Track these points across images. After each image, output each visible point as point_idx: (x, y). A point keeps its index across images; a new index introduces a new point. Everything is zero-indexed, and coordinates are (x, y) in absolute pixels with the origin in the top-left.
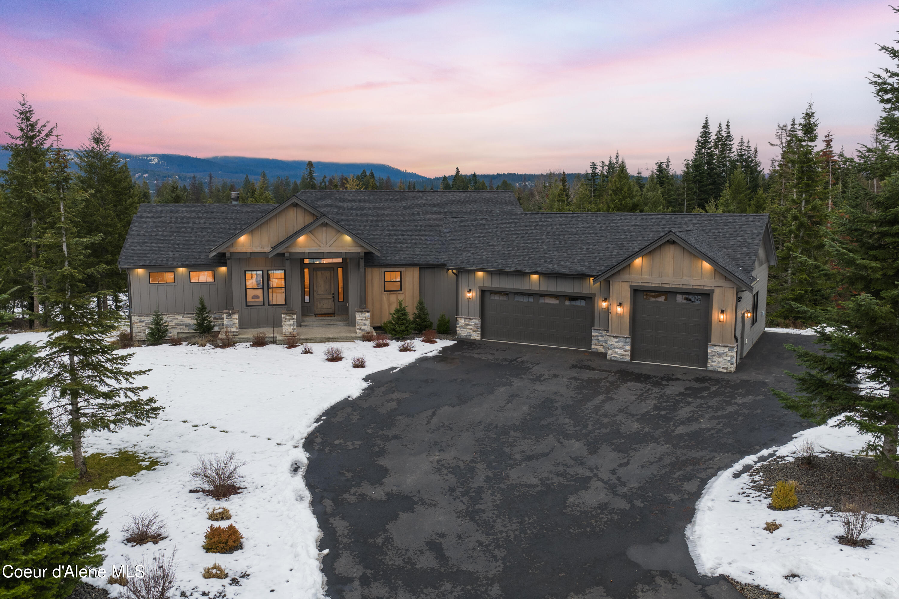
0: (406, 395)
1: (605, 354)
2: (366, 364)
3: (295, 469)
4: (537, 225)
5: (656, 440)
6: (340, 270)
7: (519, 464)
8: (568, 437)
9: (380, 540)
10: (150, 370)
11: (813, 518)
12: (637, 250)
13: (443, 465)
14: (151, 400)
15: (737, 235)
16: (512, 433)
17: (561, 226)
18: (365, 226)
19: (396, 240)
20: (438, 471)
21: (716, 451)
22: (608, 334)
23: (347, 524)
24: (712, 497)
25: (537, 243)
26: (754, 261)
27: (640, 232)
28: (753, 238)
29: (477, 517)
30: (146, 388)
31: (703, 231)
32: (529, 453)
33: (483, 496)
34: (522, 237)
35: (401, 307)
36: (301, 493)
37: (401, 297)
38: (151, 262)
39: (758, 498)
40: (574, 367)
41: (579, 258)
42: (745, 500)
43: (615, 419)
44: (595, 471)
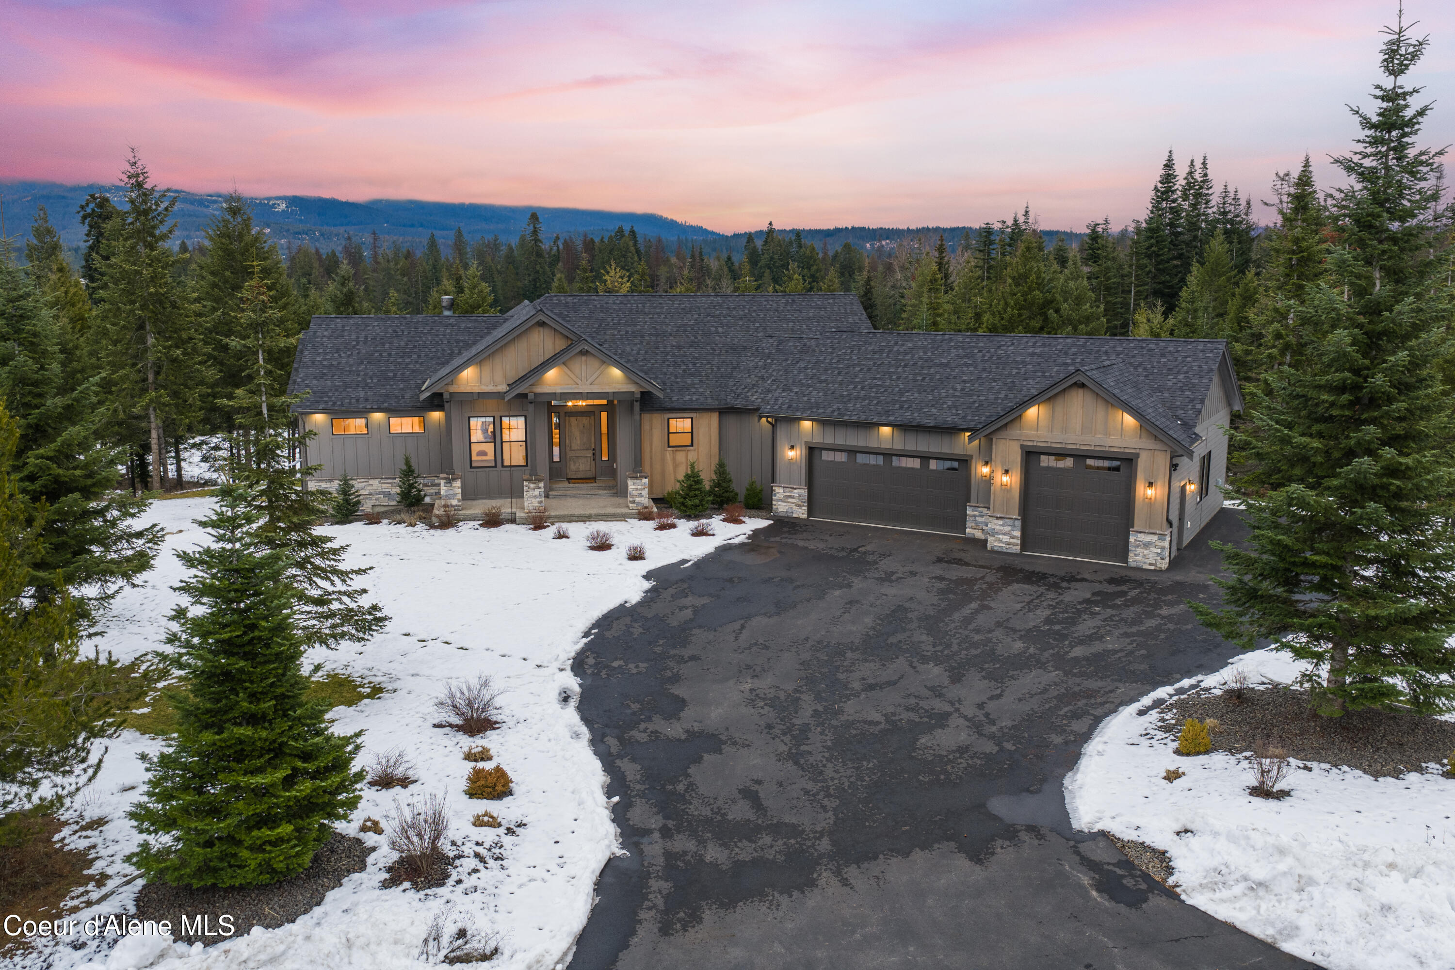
0: (705, 600)
1: (986, 541)
2: (646, 555)
3: (565, 699)
4: (890, 351)
5: (1042, 665)
6: (604, 415)
7: (857, 695)
8: (925, 660)
9: (681, 787)
10: (371, 568)
11: (1227, 766)
12: (1034, 392)
13: (757, 695)
14: (375, 608)
15: (1178, 372)
16: (849, 654)
17: (925, 353)
18: (640, 349)
19: (684, 371)
20: (752, 703)
21: (1120, 681)
22: (989, 513)
23: (639, 767)
24: (1105, 739)
25: (890, 378)
26: (1199, 412)
27: (1039, 364)
28: (1201, 377)
29: (802, 761)
30: (365, 591)
31: (1131, 364)
32: (871, 681)
33: (810, 735)
34: (869, 370)
35: (692, 471)
36: (576, 729)
37: (692, 456)
38: (334, 404)
39: (1164, 741)
40: (940, 560)
41: (950, 403)
42: (1145, 742)
43: (990, 636)
44: (957, 705)
